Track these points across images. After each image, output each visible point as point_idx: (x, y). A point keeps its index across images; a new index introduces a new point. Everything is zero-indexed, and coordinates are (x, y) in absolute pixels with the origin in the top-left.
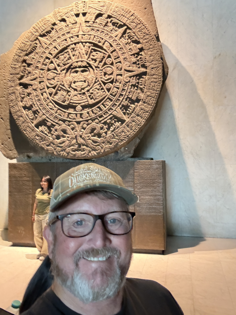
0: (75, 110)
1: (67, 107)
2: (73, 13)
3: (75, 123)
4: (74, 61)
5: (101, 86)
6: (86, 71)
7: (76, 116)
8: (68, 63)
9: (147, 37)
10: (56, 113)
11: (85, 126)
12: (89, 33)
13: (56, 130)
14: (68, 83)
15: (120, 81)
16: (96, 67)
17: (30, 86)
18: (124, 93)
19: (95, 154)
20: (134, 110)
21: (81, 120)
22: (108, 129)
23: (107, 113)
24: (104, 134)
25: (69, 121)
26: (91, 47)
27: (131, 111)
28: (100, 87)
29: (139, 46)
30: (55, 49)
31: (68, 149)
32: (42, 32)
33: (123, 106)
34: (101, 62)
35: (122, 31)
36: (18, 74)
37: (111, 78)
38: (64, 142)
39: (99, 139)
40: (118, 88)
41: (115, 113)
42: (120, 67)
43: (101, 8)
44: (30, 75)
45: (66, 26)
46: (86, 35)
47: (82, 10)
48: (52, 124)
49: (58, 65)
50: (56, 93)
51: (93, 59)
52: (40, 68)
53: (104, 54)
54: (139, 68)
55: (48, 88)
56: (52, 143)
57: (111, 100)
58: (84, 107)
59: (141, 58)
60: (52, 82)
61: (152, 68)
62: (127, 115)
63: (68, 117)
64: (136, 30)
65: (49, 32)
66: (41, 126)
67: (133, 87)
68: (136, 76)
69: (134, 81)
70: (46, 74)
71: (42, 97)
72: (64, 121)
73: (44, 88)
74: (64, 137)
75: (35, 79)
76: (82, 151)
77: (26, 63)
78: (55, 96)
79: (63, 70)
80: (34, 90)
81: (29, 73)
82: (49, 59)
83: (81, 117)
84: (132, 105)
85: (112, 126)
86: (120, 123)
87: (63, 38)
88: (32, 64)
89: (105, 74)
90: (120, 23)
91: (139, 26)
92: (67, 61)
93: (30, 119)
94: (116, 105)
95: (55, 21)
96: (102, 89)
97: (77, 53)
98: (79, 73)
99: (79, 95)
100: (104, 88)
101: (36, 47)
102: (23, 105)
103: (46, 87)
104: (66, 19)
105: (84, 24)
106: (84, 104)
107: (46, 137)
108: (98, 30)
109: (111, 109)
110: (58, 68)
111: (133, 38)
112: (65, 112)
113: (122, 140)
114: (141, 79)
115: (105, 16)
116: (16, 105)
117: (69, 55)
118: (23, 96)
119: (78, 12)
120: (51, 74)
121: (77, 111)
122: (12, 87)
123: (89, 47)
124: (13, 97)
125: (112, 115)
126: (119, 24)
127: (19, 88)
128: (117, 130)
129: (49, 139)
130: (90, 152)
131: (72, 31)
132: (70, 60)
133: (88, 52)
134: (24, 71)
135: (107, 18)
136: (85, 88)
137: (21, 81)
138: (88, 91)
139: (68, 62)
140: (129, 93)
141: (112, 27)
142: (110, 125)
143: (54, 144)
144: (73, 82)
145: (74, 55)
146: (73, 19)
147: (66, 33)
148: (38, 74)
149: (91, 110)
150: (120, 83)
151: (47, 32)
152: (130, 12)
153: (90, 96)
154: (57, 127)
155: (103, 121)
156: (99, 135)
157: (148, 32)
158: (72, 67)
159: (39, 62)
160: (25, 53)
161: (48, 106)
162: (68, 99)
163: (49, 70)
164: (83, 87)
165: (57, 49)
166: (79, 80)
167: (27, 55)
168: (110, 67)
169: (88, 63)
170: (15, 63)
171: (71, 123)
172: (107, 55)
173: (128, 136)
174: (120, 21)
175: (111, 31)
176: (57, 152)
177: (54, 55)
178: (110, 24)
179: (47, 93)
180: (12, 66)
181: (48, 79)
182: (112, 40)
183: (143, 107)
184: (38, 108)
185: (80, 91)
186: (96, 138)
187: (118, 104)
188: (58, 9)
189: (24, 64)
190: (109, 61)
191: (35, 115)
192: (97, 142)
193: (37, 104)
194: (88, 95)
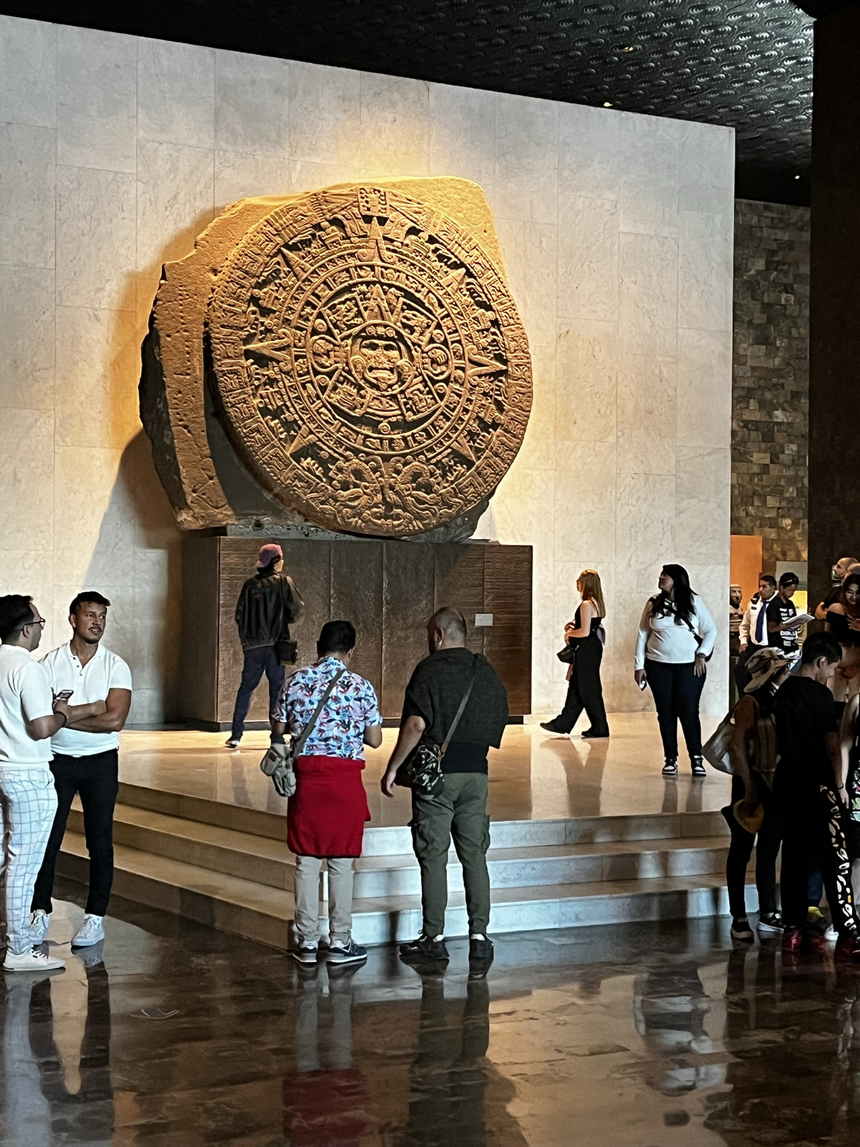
0: (377, 431)
1: (361, 422)
2: (357, 211)
3: (379, 458)
4: (369, 322)
5: (427, 385)
6: (393, 349)
7: (381, 443)
8: (357, 325)
9: (504, 299)
10: (338, 431)
11: (400, 466)
12: (396, 267)
13: (340, 470)
14: (360, 367)
15: (461, 381)
16: (414, 344)
17: (275, 363)
18: (470, 408)
19: (421, 526)
20: (489, 444)
21: (391, 452)
22: (444, 476)
23: (442, 443)
24: (437, 487)
25: (368, 454)
26: (402, 300)
27: (484, 444)
28: (425, 387)
29: (490, 315)
30: (326, 287)
31: (366, 514)
32: (291, 239)
33: (470, 432)
34: (421, 334)
35: (460, 277)
36: (242, 329)
37: (445, 372)
38: (358, 498)
39: (428, 497)
40: (459, 396)
41: (456, 446)
42: (461, 352)
43: (414, 215)
44: (269, 336)
45: (344, 239)
46: (389, 271)
47: (377, 209)
48: (331, 457)
49: (336, 326)
50: (335, 388)
51: (405, 326)
52: (293, 324)
53: (429, 318)
54: (493, 359)
55: (317, 373)
56: (332, 497)
57: (448, 419)
58: (394, 426)
59: (494, 340)
60: (325, 360)
61: (517, 366)
62: (475, 453)
63: (364, 442)
64: (484, 282)
65: (307, 243)
66: (306, 458)
67: (485, 398)
68: (490, 375)
69: (486, 384)
70: (310, 341)
71: (305, 394)
72: (356, 452)
73: (308, 373)
74: (356, 486)
75: (284, 348)
76: (394, 520)
77: (257, 304)
78: (332, 395)
79: (347, 337)
80: (284, 373)
81: (271, 331)
82: (314, 307)
83: (390, 447)
84: (486, 434)
85: (450, 471)
86: (465, 466)
87: (342, 264)
88: (274, 312)
89: (433, 362)
90: (454, 259)
91: (488, 274)
92: (353, 318)
93: (281, 439)
95: (319, 220)
96: (430, 392)
97: (372, 304)
98: (379, 351)
99: (383, 399)
100: (434, 390)
101: (280, 271)
102: (261, 406)
103: (311, 371)
104: (345, 222)
105: (383, 245)
106: (394, 419)
107: (318, 484)
108: (413, 265)
109: (448, 436)
110: (336, 331)
111: (479, 296)
112: (357, 433)
113: (470, 502)
114: (498, 383)
115: (425, 236)
116: (245, 403)
117: (356, 305)
118: (256, 383)
119: (368, 213)
120: (321, 345)
121: (382, 434)
122: (229, 357)
123: (398, 298)
124: (233, 382)
125: (449, 450)
126: (451, 261)
127: (245, 362)
128: (460, 481)
129: (327, 489)
130: (411, 522)
131: (359, 253)
132: (360, 320)
133: (395, 307)
134: (254, 325)
135: (427, 241)
136: (394, 385)
137: (248, 347)
138: (402, 392)
139: (356, 322)
140: (480, 408)
141: (439, 264)
142: (446, 470)
143: (336, 501)
144: (368, 367)
145: (366, 309)
146: (360, 226)
147: (348, 254)
148: (291, 337)
149: (410, 433)
150: (463, 385)
151: (301, 242)
152: (470, 239)
153: (406, 404)
154: (340, 463)
155: (434, 460)
156: (429, 489)
157: (504, 291)
158: (364, 334)
159: (291, 309)
160: (254, 281)
161: (320, 414)
162: (362, 405)
163: (315, 332)
164: (390, 382)
165: (331, 289)
166: (381, 366)
167: (260, 286)
168: (440, 348)
169: (398, 333)
170: (232, 301)
171: (370, 457)
172: (435, 323)
173: (479, 495)
174: (453, 254)
175: (439, 271)
176: (343, 518)
177: (324, 301)
178: (434, 257)
179: (316, 385)
180: (225, 306)
181: (314, 354)
182: (441, 292)
183: (504, 439)
184: (296, 416)
185: (386, 390)
186: (422, 494)
187: (460, 428)
189: (252, 308)
190: (438, 336)
191: (289, 432)
192: (424, 503)
193: (293, 405)
194: (402, 401)
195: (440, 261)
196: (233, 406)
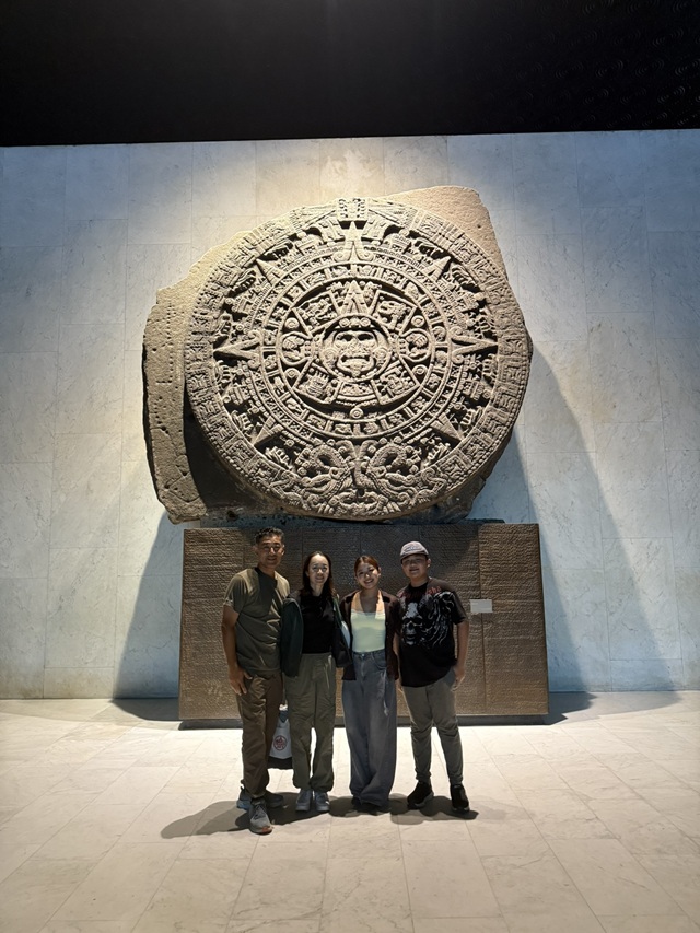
0: (348, 416)
1: (330, 409)
2: (334, 219)
3: (350, 442)
4: (343, 316)
5: (404, 369)
6: (369, 337)
7: (352, 428)
8: (329, 320)
10: (305, 420)
11: (372, 449)
12: (373, 263)
13: (306, 457)
14: (331, 358)
15: (443, 361)
16: (390, 331)
17: (243, 362)
18: (454, 386)
19: (397, 508)
20: (476, 421)
21: (363, 436)
22: (424, 456)
23: (420, 423)
24: (415, 467)
25: (337, 439)
26: (378, 292)
27: (470, 421)
28: (402, 371)
29: (478, 296)
30: (299, 289)
31: (334, 499)
32: (267, 250)
33: (452, 410)
34: (400, 321)
35: (443, 265)
36: (212, 333)
37: (425, 354)
38: (326, 482)
39: (405, 478)
40: (441, 376)
41: (436, 424)
42: (443, 333)
43: (396, 216)
44: (240, 337)
45: (321, 244)
46: (366, 267)
47: (355, 215)
48: (297, 444)
49: (308, 322)
50: (304, 379)
51: (382, 315)
52: (264, 324)
53: (407, 305)
54: (480, 337)
55: (285, 367)
56: (298, 484)
57: (428, 399)
58: (367, 411)
59: (482, 320)
60: (294, 355)
61: (508, 341)
62: (460, 430)
63: (333, 428)
64: (470, 266)
65: (283, 252)
66: (271, 449)
67: (471, 375)
68: (477, 353)
69: (472, 362)
70: (281, 339)
71: (272, 387)
72: (325, 438)
73: (276, 368)
74: (324, 471)
75: (253, 347)
76: (366, 503)
77: (229, 311)
78: (301, 386)
79: (319, 332)
80: (252, 370)
81: (241, 333)
82: (286, 307)
83: (362, 430)
84: (472, 411)
85: (430, 450)
86: (448, 444)
87: (316, 267)
88: (246, 316)
89: (412, 346)
90: (436, 249)
91: (476, 258)
92: (326, 314)
93: (244, 432)
94: (438, 408)
95: (295, 231)
96: (407, 375)
97: (347, 299)
98: (353, 341)
99: (356, 385)
100: (411, 373)
101: (254, 280)
102: (227, 401)
103: (280, 366)
104: (322, 229)
105: (360, 245)
106: (368, 403)
107: (282, 472)
108: (392, 259)
109: (427, 415)
110: (307, 328)
111: (465, 279)
112: (327, 420)
113: (454, 481)
114: (487, 360)
115: (405, 232)
116: (210, 400)
117: (330, 302)
118: (224, 381)
119: (347, 219)
120: (292, 340)
121: (353, 418)
122: (198, 360)
123: (375, 291)
124: (201, 382)
125: (430, 429)
126: (434, 251)
127: (214, 363)
128: (442, 459)
129: (292, 476)
130: (385, 504)
131: (335, 255)
132: (333, 314)
133: (372, 299)
134: (225, 329)
135: (408, 237)
136: (368, 371)
137: (220, 349)
138: (376, 377)
139: (329, 316)
140: (465, 385)
141: (420, 255)
142: (426, 449)
143: (302, 487)
144: (340, 357)
145: (340, 304)
146: (337, 231)
147: (323, 258)
148: (262, 338)
149: (384, 416)
150: (444, 365)
151: (277, 252)
152: (456, 230)
153: (380, 388)
154: (308, 450)
155: (412, 441)
156: (405, 470)
157: (493, 272)
158: (338, 327)
159: (262, 311)
160: (228, 290)
161: (286, 405)
162: (333, 393)
163: (285, 330)
164: (363, 369)
165: (304, 290)
166: (355, 355)
167: (232, 295)
168: (420, 333)
169: (373, 322)
170: (205, 310)
171: (339, 442)
172: (414, 309)
173: (466, 473)
174: (436, 244)
175: (420, 262)
176: (309, 504)
177: (296, 301)
178: (416, 250)
179: (284, 377)
180: (197, 315)
181: (284, 349)
182: (423, 281)
183: (495, 414)
184: (262, 408)
185: (359, 377)
186: (397, 475)
187: (442, 406)
188: (300, 208)
189: (225, 314)
190: (417, 321)
191: (255, 424)
192: (401, 484)
193: (259, 399)
194: (376, 386)
195: (424, 253)
196: (199, 404)
